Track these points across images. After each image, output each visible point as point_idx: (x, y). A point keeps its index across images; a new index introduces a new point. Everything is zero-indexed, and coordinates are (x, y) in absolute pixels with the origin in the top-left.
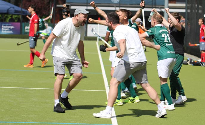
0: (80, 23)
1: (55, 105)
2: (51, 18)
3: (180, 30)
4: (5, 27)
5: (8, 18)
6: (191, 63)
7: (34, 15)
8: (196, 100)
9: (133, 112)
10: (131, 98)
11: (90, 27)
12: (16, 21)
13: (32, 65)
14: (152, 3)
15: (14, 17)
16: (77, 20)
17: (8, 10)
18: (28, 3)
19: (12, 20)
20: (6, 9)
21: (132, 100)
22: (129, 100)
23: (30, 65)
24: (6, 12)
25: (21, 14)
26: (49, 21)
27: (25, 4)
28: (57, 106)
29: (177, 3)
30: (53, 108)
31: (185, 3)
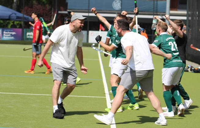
0: (77, 29)
1: (54, 112)
2: (53, 24)
3: (182, 37)
4: (6, 33)
5: (10, 24)
6: (191, 70)
7: (37, 21)
8: (198, 107)
9: (139, 119)
10: (131, 105)
11: (92, 33)
12: (18, 27)
13: (33, 71)
14: (154, 10)
15: (16, 23)
16: (74, 26)
17: (10, 16)
18: (30, 9)
19: (14, 26)
20: (8, 15)
21: (131, 107)
22: (129, 107)
23: (31, 71)
24: (8, 18)
25: (22, 20)
26: (51, 28)
27: (27, 11)
28: (56, 112)
29: (179, 11)
30: (53, 114)
31: (186, 10)
